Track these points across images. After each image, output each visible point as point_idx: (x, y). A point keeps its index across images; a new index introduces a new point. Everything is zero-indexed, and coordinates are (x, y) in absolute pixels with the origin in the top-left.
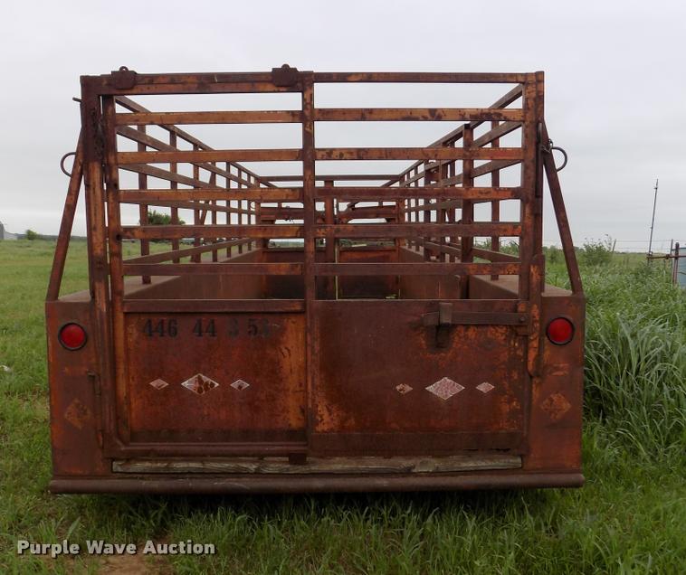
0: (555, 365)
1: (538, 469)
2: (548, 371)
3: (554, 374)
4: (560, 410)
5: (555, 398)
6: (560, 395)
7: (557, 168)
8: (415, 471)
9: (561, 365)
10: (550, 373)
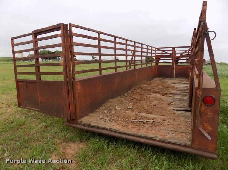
0: (206, 113)
1: (197, 148)
2: (203, 115)
3: (206, 116)
4: (208, 129)
5: (206, 125)
6: (207, 124)
7: (211, 39)
8: (153, 139)
9: (209, 113)
10: (204, 115)
